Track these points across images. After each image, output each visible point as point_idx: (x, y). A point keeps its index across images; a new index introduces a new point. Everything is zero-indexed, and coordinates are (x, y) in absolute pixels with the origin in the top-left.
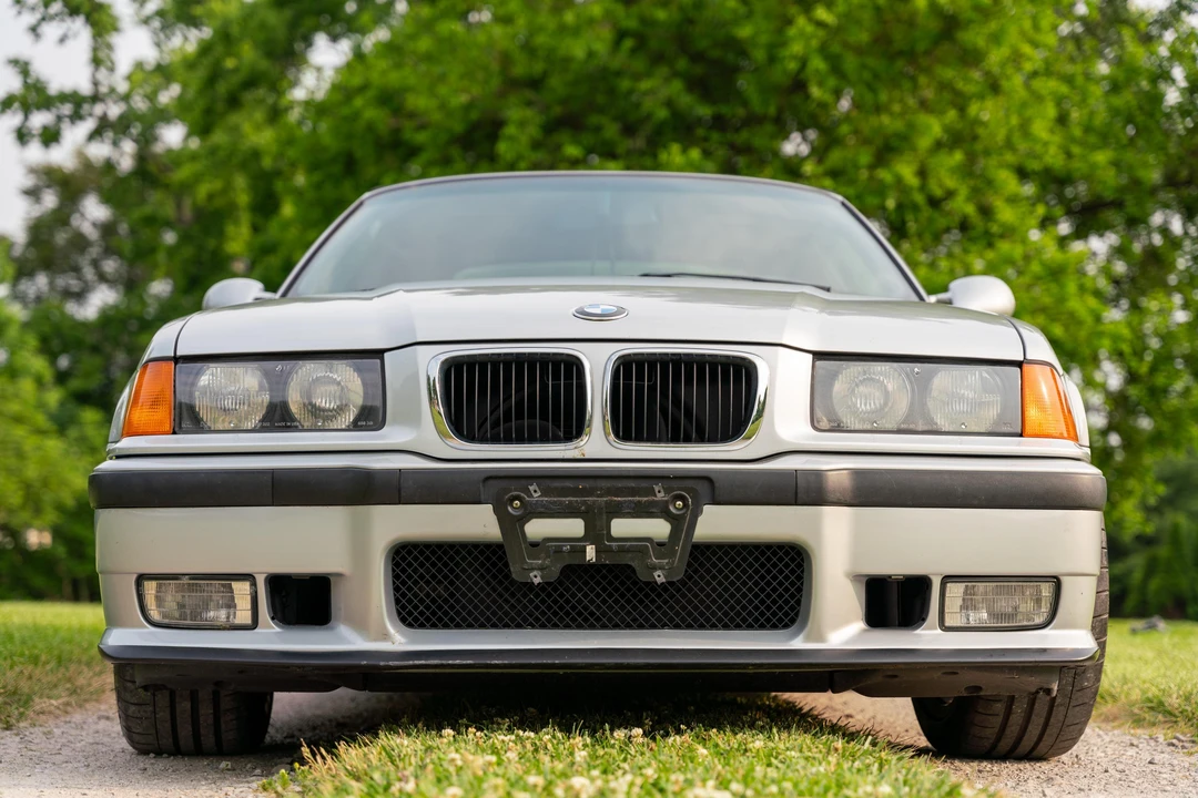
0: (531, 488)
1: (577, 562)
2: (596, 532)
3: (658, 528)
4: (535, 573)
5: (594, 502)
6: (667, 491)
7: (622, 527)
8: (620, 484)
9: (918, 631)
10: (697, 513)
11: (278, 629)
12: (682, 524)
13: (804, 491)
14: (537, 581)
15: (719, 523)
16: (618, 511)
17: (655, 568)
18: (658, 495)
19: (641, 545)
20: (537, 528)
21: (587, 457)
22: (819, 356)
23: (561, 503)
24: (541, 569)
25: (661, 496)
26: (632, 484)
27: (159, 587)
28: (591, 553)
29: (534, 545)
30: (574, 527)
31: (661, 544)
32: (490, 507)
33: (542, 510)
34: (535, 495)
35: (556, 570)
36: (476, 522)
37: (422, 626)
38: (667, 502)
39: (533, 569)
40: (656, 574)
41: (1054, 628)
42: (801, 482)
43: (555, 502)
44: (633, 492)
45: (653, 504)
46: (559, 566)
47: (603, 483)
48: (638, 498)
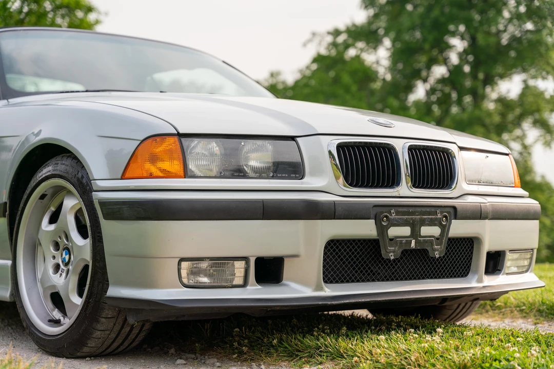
0: (392, 211)
1: (408, 248)
2: (415, 234)
3: (437, 231)
4: (392, 254)
5: (415, 218)
6: (442, 213)
7: (426, 231)
8: (424, 209)
10: (450, 224)
11: (259, 287)
12: (445, 229)
13: (483, 213)
14: (392, 258)
15: (456, 228)
16: (423, 223)
17: (435, 250)
19: (430, 240)
20: (393, 232)
21: (401, 196)
23: (403, 219)
24: (394, 252)
25: (439, 216)
26: (428, 209)
27: (190, 265)
28: (413, 243)
29: (391, 240)
30: (406, 231)
31: (437, 239)
32: (373, 221)
33: (395, 222)
34: (393, 215)
35: (399, 252)
36: (365, 229)
38: (441, 218)
39: (391, 252)
40: (436, 253)
42: (482, 209)
43: (401, 218)
44: (429, 213)
45: (436, 219)
46: (401, 250)
47: (419, 209)
48: (431, 217)
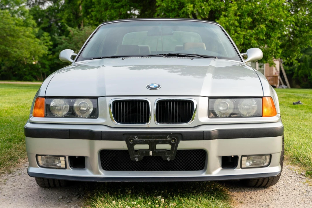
0: (135, 137)
1: (147, 155)
2: (152, 148)
3: (168, 147)
4: (137, 158)
5: (151, 140)
6: (170, 137)
7: (159, 147)
8: (158, 136)
9: (235, 170)
10: (178, 143)
11: (72, 170)
12: (174, 145)
13: (206, 136)
14: (137, 160)
15: (184, 145)
16: (158, 143)
17: (167, 157)
18: (168, 138)
19: (164, 151)
20: (137, 147)
21: (150, 127)
22: (210, 98)
23: (143, 141)
24: (138, 157)
25: (169, 139)
26: (161, 136)
27: (42, 157)
28: (151, 153)
29: (136, 151)
30: (147, 147)
31: (169, 151)
32: (125, 141)
33: (138, 142)
34: (137, 139)
35: (142, 157)
36: (121, 145)
37: (108, 170)
38: (170, 140)
39: (136, 157)
40: (167, 159)
41: (270, 167)
42: (205, 134)
43: (141, 140)
44: (162, 138)
45: (167, 141)
46: (143, 157)
47: (154, 136)
48: (163, 139)
